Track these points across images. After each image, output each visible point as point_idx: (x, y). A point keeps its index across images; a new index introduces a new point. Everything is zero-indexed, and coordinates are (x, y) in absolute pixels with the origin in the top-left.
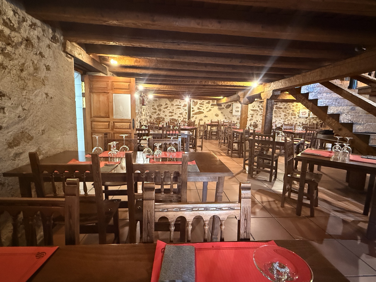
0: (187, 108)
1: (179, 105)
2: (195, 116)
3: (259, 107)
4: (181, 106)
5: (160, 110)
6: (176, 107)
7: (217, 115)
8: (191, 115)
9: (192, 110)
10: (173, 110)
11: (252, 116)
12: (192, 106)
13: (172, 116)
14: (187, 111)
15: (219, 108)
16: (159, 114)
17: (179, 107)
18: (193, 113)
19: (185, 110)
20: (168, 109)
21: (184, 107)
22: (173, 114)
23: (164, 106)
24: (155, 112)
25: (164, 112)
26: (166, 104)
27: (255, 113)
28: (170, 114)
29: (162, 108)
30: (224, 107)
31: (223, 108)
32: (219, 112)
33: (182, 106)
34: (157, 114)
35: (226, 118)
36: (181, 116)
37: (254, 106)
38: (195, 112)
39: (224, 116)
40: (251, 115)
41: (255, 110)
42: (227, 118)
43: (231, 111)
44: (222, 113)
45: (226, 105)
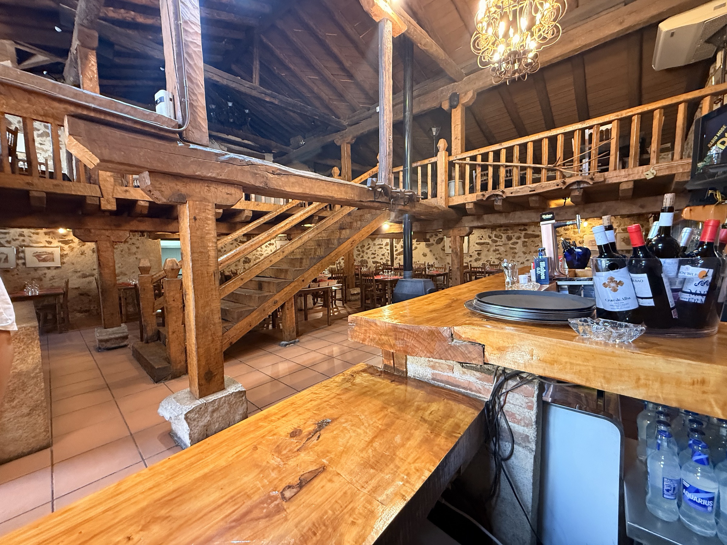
0: (389, 247)
1: (380, 244)
2: (398, 257)
3: (490, 237)
4: (382, 245)
5: (363, 252)
6: (378, 247)
7: (425, 255)
8: (395, 256)
9: (395, 249)
10: (375, 251)
11: (479, 254)
12: (394, 245)
13: (375, 258)
14: (389, 251)
15: (426, 244)
16: (362, 257)
17: (381, 246)
18: (397, 252)
19: (388, 250)
20: (370, 249)
21: (386, 246)
22: (375, 256)
23: (366, 247)
24: (359, 255)
25: (367, 253)
26: (369, 244)
27: (485, 249)
28: (373, 256)
29: (365, 249)
30: (434, 243)
31: (433, 244)
32: (427, 251)
33: (384, 245)
34: (361, 256)
35: (436, 259)
36: (383, 257)
37: (482, 237)
38: (398, 251)
39: (434, 255)
40: (477, 252)
41: (483, 244)
42: (439, 259)
43: (443, 247)
44: (431, 251)
45: (436, 239)
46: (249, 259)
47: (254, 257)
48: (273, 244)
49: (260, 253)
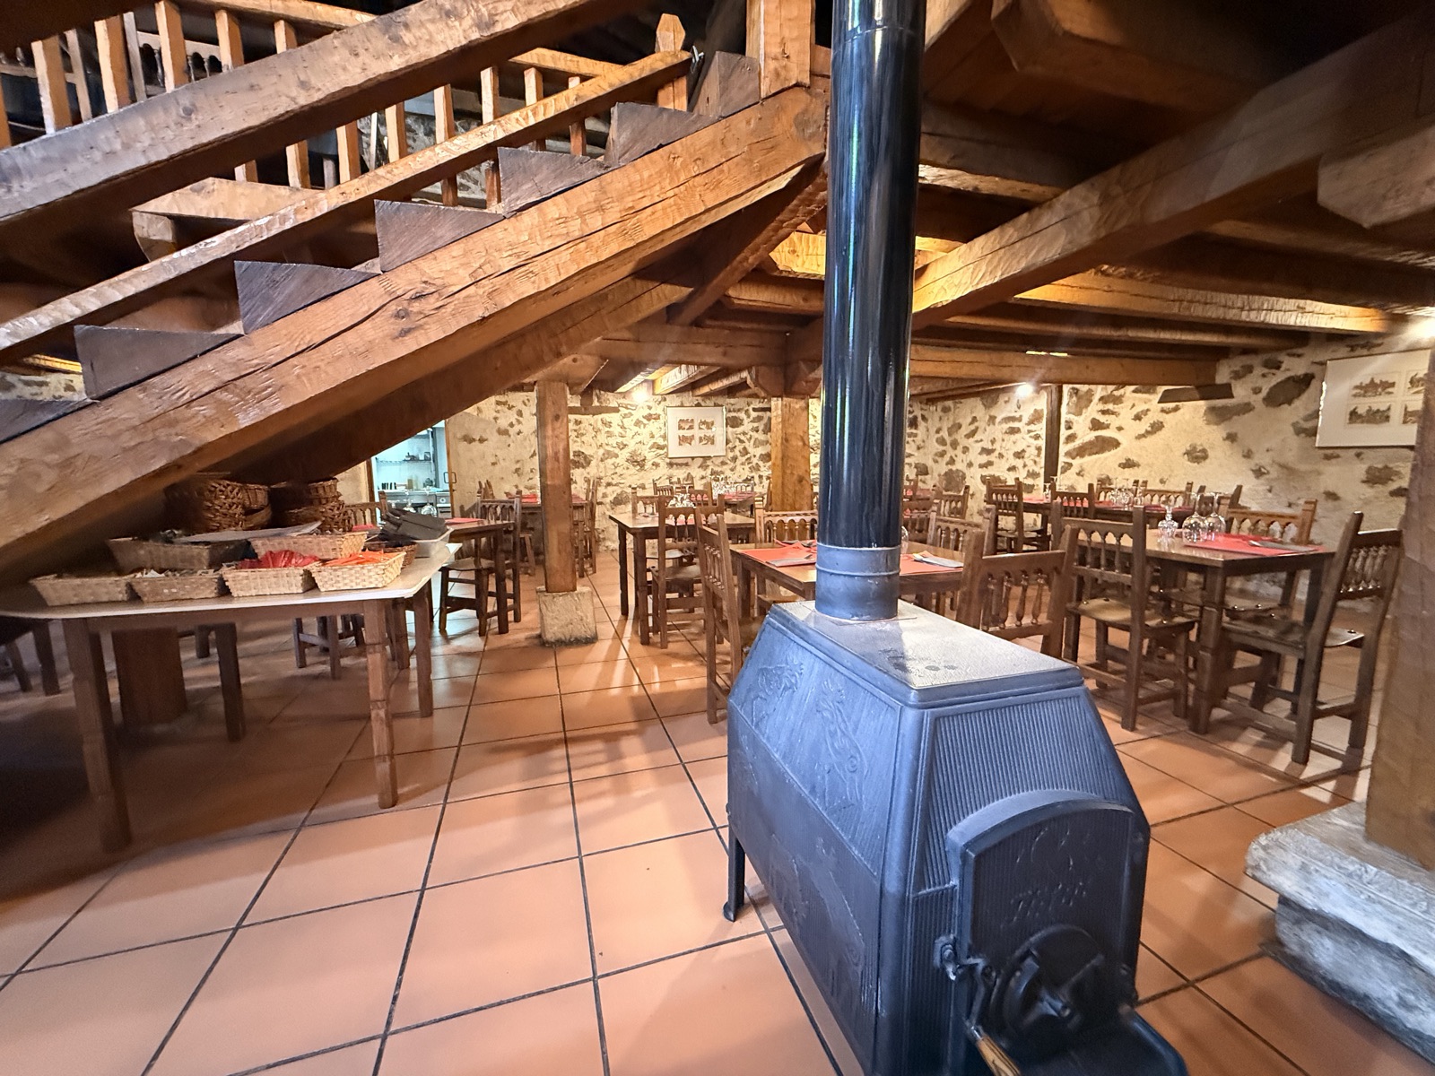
0: (1041, 428)
1: (1013, 419)
2: (1077, 462)
4: (1020, 419)
5: (954, 444)
6: (1006, 426)
7: (1197, 455)
8: (1062, 459)
9: (1064, 433)
10: (993, 442)
12: (1064, 417)
13: (990, 464)
14: (1042, 443)
15: (1212, 410)
16: (952, 461)
17: (1016, 425)
18: (1071, 446)
19: (1037, 437)
20: (977, 437)
21: (1031, 422)
22: (992, 457)
23: (965, 430)
24: (942, 454)
25: (966, 450)
26: (974, 419)
28: (984, 459)
29: (960, 436)
30: (1257, 400)
31: (1247, 408)
32: (1212, 436)
33: (1025, 419)
34: (947, 458)
35: (1259, 473)
36: (1019, 463)
38: (1078, 443)
39: (1248, 455)
43: (1307, 419)
44: (1231, 438)
45: (1267, 384)
46: (585, 457)
47: (601, 451)
48: (658, 417)
49: (620, 440)
